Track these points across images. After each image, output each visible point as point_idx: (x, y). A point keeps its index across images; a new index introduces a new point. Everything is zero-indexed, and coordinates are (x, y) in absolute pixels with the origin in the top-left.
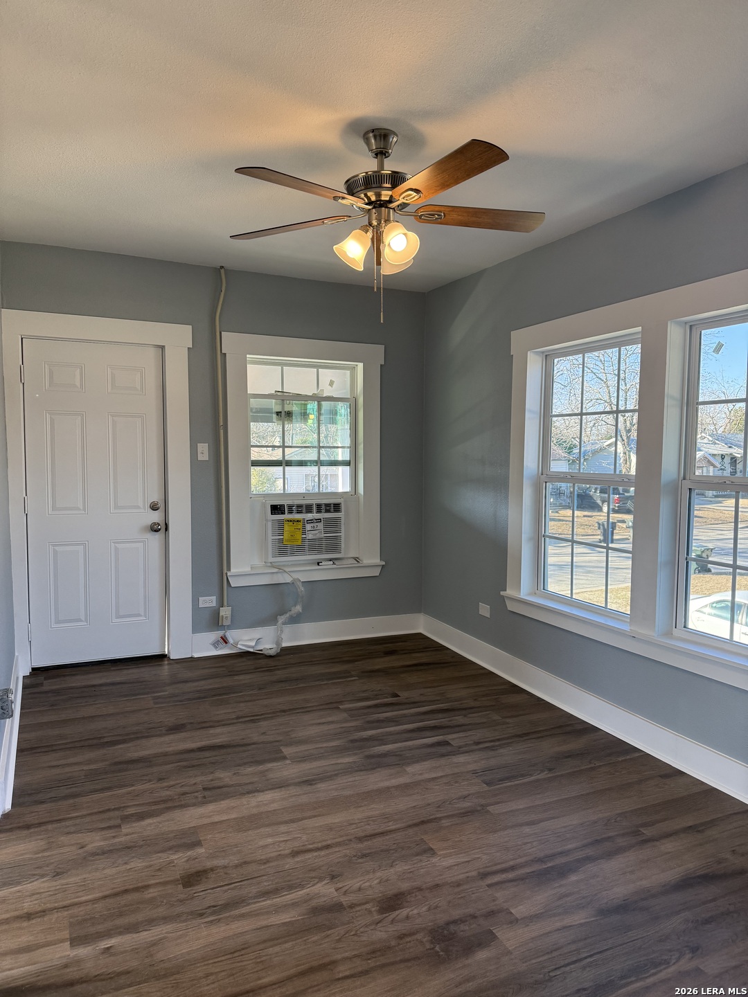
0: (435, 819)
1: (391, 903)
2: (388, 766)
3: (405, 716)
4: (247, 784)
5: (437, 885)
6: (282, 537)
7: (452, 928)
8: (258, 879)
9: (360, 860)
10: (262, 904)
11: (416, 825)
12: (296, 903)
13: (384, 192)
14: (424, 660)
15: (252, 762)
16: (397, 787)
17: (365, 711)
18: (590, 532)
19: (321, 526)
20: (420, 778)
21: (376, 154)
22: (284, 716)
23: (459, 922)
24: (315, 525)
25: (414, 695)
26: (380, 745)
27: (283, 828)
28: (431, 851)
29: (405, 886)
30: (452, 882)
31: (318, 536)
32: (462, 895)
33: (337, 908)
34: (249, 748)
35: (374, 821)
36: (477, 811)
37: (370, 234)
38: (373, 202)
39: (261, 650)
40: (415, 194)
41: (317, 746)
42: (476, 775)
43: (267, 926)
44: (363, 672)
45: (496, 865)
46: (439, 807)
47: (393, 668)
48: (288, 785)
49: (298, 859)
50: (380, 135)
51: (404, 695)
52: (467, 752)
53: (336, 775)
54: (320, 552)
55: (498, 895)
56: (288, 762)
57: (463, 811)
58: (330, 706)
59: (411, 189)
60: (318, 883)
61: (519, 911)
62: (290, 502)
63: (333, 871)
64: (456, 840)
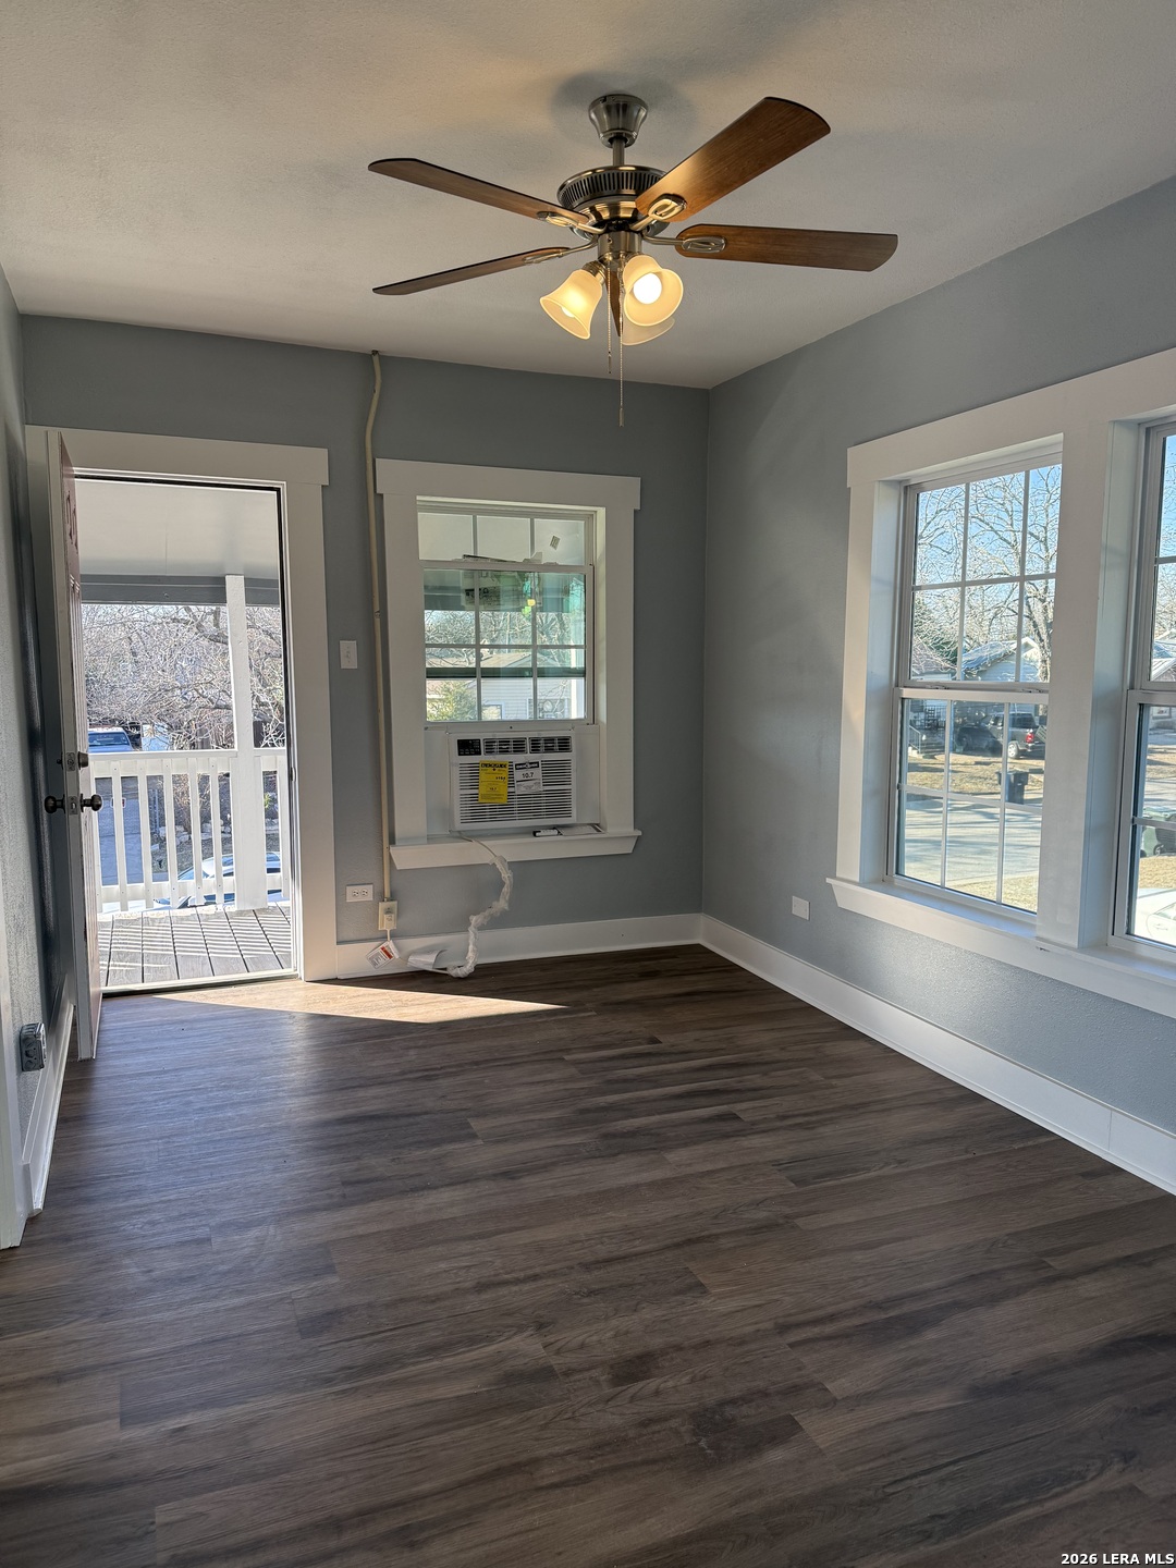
0: (709, 1236)
1: (632, 1369)
2: (637, 1151)
3: (668, 1073)
4: (411, 1176)
5: (707, 1343)
6: (476, 791)
7: (729, 1411)
8: (420, 1327)
9: (585, 1300)
10: (425, 1365)
11: (678, 1246)
12: (480, 1365)
13: (625, 204)
14: (702, 987)
15: (421, 1142)
16: (652, 1185)
17: (605, 1064)
18: (985, 788)
19: (538, 773)
20: (689, 1170)
21: (611, 141)
22: (476, 1070)
23: (740, 1403)
24: (529, 771)
25: (686, 1040)
26: (626, 1118)
27: (465, 1247)
28: (700, 1288)
29: (656, 1342)
30: (731, 1338)
31: (535, 789)
32: (747, 1360)
33: (545, 1374)
34: (418, 1119)
35: (610, 1238)
36: (777, 1225)
37: (600, 277)
38: (606, 221)
39: (445, 969)
40: (674, 204)
41: (526, 1118)
42: (779, 1168)
43: (431, 1402)
44: (605, 1004)
45: (804, 1312)
46: (716, 1217)
47: (653, 998)
48: (477, 1179)
49: (484, 1296)
50: (618, 106)
51: (668, 1040)
52: (764, 1132)
53: (554, 1164)
54: (537, 816)
55: (805, 1360)
56: (479, 1142)
57: (755, 1224)
58: (548, 1056)
59: (667, 196)
60: (515, 1334)
61: (839, 1386)
62: (489, 736)
63: (541, 1317)
64: (743, 1270)
